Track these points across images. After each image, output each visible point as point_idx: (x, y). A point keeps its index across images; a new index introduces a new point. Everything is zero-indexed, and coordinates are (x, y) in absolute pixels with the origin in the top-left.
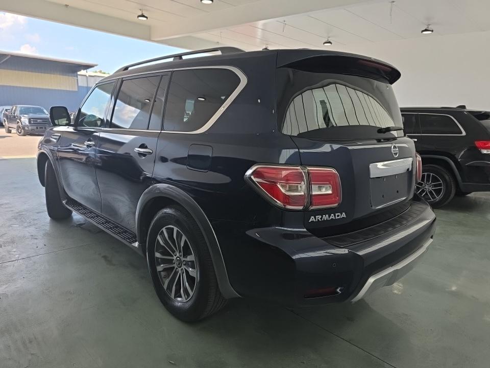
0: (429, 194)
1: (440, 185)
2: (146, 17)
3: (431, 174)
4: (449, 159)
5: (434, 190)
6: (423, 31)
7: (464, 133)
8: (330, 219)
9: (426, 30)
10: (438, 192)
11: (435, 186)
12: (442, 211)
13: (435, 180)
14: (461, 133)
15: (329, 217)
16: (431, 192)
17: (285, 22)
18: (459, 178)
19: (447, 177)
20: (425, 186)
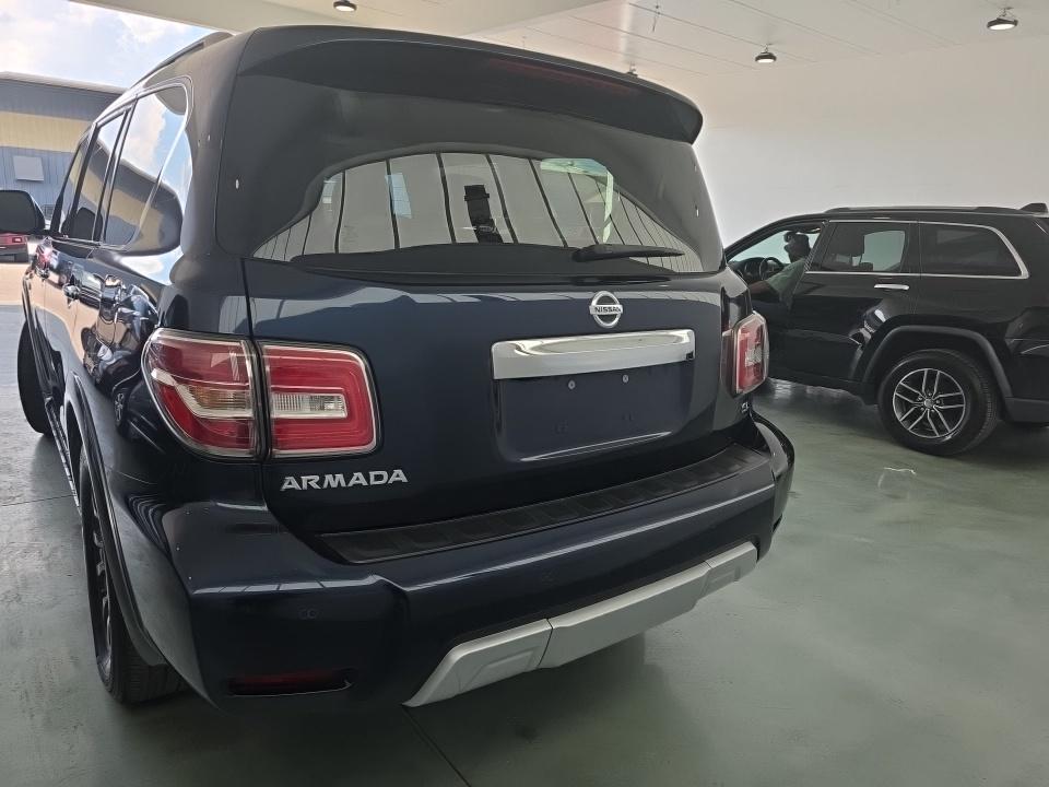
0: (930, 420)
1: (959, 400)
2: (353, 6)
3: (939, 372)
4: (982, 337)
5: (943, 411)
6: (992, 23)
7: (1025, 273)
8: (351, 484)
9: (999, 21)
10: (952, 416)
11: (947, 401)
12: (960, 465)
13: (946, 385)
14: (1019, 273)
15: (347, 482)
16: (935, 417)
17: (658, 10)
18: (1005, 385)
19: (977, 383)
20: (923, 400)
